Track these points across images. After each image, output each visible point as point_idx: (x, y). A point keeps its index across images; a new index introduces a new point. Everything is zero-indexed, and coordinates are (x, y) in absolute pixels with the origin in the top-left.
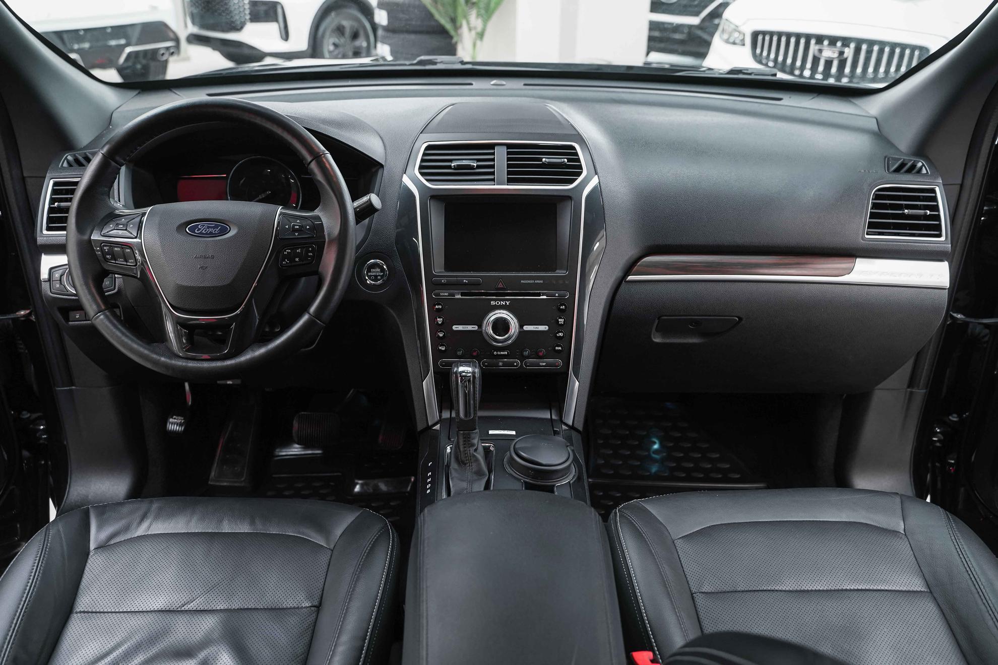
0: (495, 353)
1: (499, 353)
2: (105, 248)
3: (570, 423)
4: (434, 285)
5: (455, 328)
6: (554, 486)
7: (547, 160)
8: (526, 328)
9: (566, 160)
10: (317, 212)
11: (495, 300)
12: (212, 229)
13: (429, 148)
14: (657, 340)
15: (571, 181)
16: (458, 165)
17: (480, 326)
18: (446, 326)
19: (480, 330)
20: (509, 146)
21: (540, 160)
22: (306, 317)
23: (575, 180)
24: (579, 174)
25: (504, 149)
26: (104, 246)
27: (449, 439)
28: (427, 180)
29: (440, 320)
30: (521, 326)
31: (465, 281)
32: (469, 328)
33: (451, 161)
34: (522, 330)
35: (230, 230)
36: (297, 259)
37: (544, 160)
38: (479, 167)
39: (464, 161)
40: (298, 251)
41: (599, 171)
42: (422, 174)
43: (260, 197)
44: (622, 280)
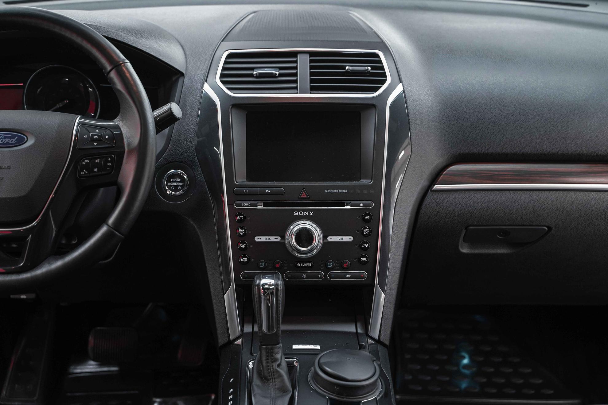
0: (299, 265)
1: (302, 265)
3: (376, 337)
4: (234, 195)
5: (257, 239)
6: (360, 402)
7: (351, 68)
8: (331, 239)
9: (370, 68)
10: (116, 122)
11: (298, 210)
12: (9, 139)
13: (230, 56)
14: (465, 250)
15: (376, 89)
16: (260, 73)
17: (283, 237)
18: (248, 237)
19: (283, 241)
20: (312, 54)
21: (344, 68)
22: (104, 229)
23: (380, 87)
24: (383, 82)
25: (307, 57)
27: (252, 354)
28: (229, 89)
29: (241, 231)
30: (325, 237)
31: (267, 191)
32: (272, 239)
33: (253, 69)
34: (325, 241)
35: (27, 140)
36: (96, 170)
37: (347, 67)
38: (281, 75)
39: (266, 69)
40: (96, 161)
41: (403, 78)
42: (223, 83)
43: (58, 106)
44: (429, 188)
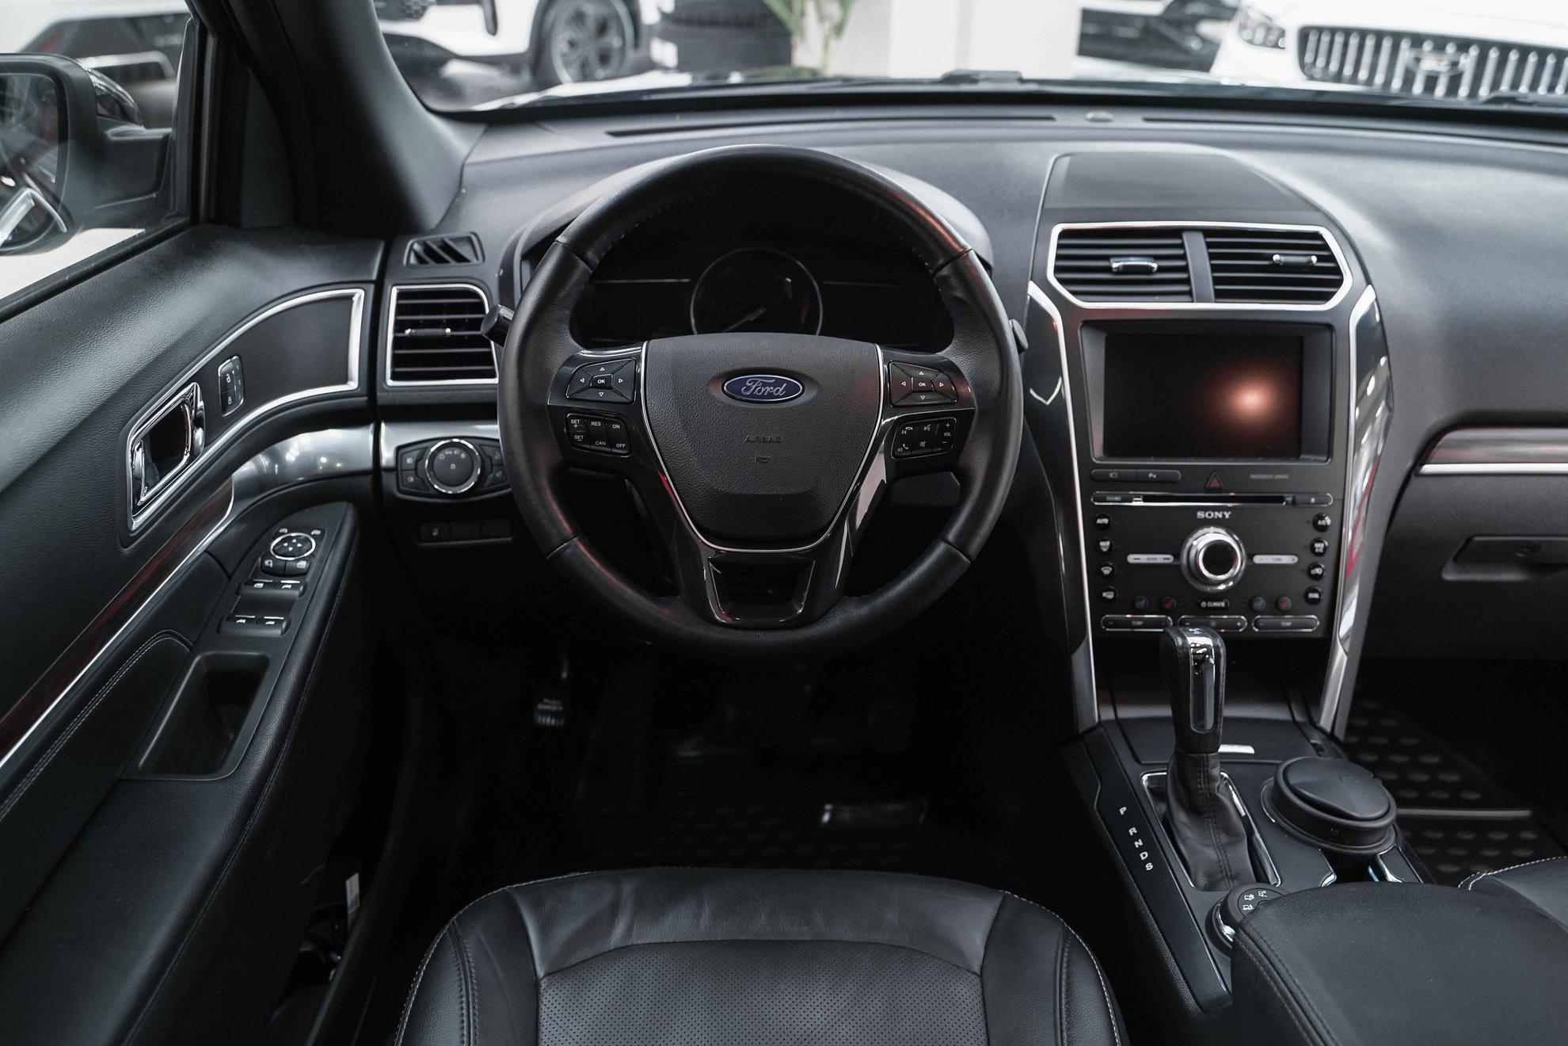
0: (1203, 604)
1: (1210, 604)
2: (574, 421)
3: (1328, 729)
4: (1092, 482)
5: (1132, 558)
6: (1375, 855)
7: (1283, 259)
8: (1259, 559)
9: (1314, 259)
10: (947, 354)
11: (1205, 509)
12: (772, 388)
13: (1064, 234)
14: (1450, 575)
15: (1327, 297)
16: (1125, 267)
17: (1177, 556)
18: (1117, 555)
19: (1176, 563)
20: (1207, 232)
21: (1270, 257)
22: (941, 548)
23: (1333, 294)
24: (1338, 283)
25: (1199, 238)
26: (572, 417)
27: (1137, 760)
28: (1074, 293)
29: (1105, 545)
30: (1250, 556)
31: (1151, 475)
32: (1160, 559)
33: (1107, 258)
34: (1250, 564)
35: (803, 391)
36: (923, 444)
37: (1276, 258)
38: (1161, 270)
39: (1132, 259)
40: (925, 428)
41: (1372, 277)
42: (1062, 281)
44: (1414, 471)
